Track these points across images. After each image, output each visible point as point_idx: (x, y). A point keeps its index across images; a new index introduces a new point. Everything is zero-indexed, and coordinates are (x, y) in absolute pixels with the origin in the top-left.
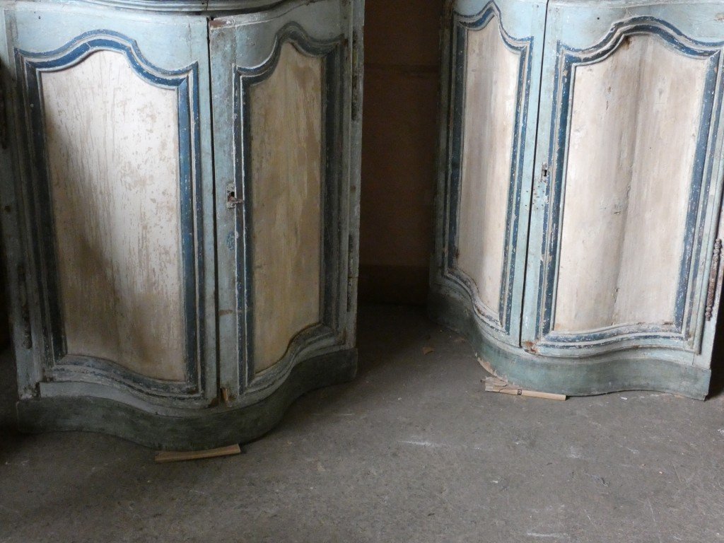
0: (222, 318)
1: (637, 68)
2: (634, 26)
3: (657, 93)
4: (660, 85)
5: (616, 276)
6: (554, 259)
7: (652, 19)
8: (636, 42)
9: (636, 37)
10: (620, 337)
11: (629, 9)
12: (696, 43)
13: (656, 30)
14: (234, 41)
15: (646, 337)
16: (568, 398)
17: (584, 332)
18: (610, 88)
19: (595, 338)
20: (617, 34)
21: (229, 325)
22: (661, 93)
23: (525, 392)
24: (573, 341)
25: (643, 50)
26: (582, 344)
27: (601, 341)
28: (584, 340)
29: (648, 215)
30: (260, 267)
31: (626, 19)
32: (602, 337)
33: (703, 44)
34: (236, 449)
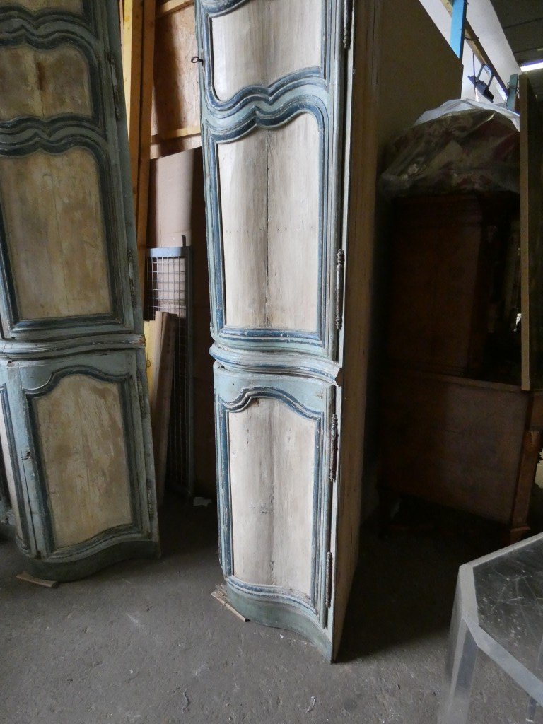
0: (33, 515)
1: (268, 420)
2: (257, 392)
3: (286, 439)
4: (288, 433)
5: (271, 553)
6: (229, 530)
7: (272, 389)
8: (264, 404)
9: (264, 400)
10: (276, 595)
11: (253, 381)
12: (307, 409)
13: (277, 396)
14: (19, 374)
15: (294, 601)
16: (247, 620)
17: (249, 584)
18: (248, 430)
19: (256, 590)
20: (246, 396)
21: (37, 519)
22: (289, 439)
23: (228, 606)
24: (242, 587)
25: (271, 409)
26: (247, 591)
27: (261, 594)
28: (248, 589)
29: (289, 519)
30: (54, 493)
31: (251, 387)
32: (261, 591)
33: (310, 411)
34: (49, 585)
